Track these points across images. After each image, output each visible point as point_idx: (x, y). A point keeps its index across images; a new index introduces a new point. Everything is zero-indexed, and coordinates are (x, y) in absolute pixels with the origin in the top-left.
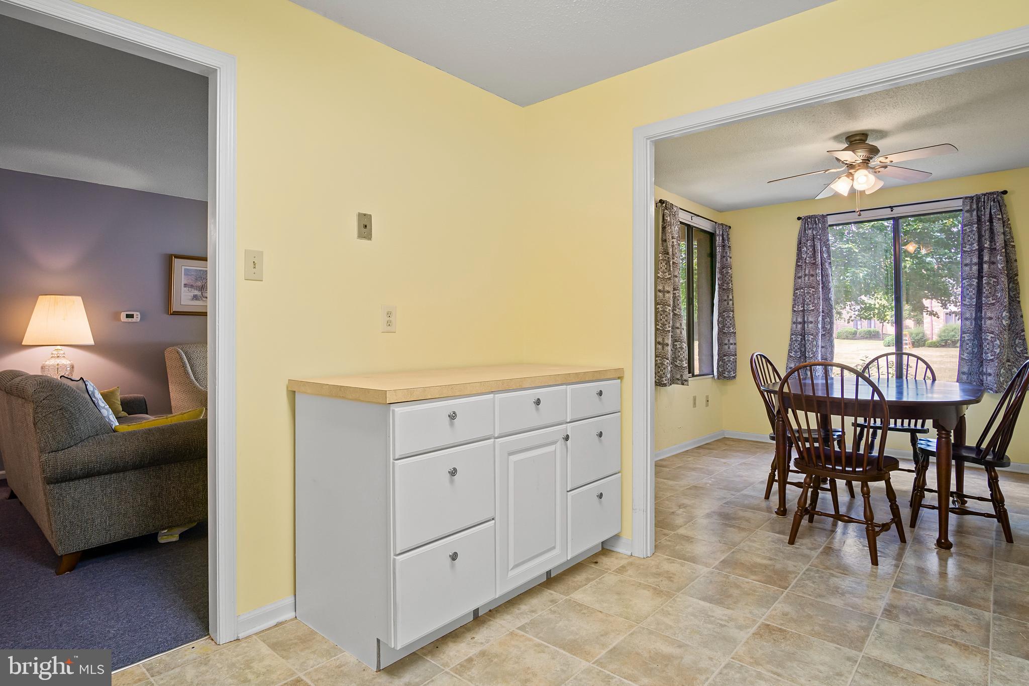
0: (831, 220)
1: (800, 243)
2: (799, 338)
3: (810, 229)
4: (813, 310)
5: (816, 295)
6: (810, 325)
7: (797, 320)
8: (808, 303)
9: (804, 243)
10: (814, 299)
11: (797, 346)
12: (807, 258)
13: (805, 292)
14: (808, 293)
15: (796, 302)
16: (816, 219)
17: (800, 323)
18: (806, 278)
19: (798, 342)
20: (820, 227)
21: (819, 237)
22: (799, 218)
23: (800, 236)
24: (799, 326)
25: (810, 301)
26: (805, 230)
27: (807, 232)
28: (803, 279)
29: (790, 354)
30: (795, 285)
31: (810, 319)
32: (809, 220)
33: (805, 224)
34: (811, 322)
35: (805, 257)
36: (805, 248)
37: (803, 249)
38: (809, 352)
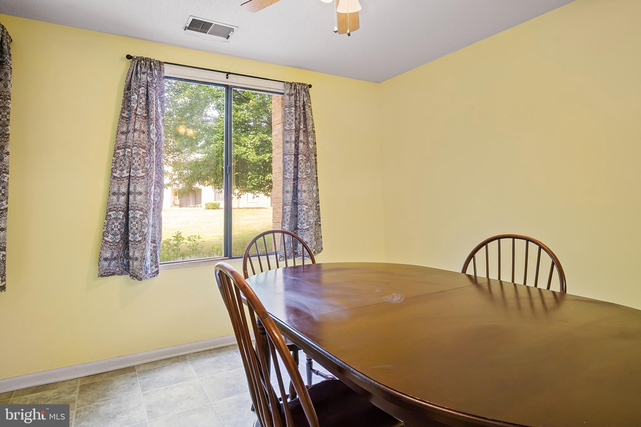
0: (168, 70)
1: (128, 88)
2: (120, 214)
3: (144, 73)
4: (143, 176)
5: (147, 158)
6: (139, 198)
7: (119, 190)
8: (136, 167)
9: (135, 89)
10: (145, 162)
11: (117, 226)
12: (139, 109)
13: (134, 152)
14: (138, 154)
15: (118, 165)
16: (152, 64)
17: (124, 194)
18: (136, 134)
19: (119, 221)
20: (156, 74)
21: (154, 85)
22: (129, 57)
23: (129, 80)
24: (123, 199)
25: (139, 165)
26: (137, 74)
27: (139, 75)
28: (130, 135)
29: (106, 238)
30: (117, 141)
31: (139, 189)
32: (142, 62)
33: (137, 66)
34: (140, 193)
35: (136, 107)
36: (136, 96)
37: (133, 97)
38: (134, 234)
